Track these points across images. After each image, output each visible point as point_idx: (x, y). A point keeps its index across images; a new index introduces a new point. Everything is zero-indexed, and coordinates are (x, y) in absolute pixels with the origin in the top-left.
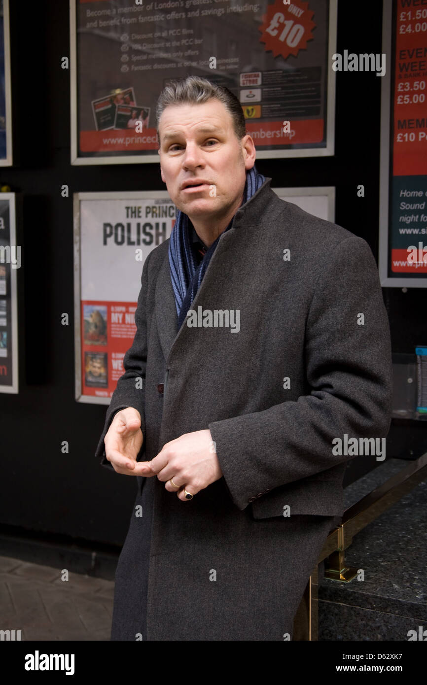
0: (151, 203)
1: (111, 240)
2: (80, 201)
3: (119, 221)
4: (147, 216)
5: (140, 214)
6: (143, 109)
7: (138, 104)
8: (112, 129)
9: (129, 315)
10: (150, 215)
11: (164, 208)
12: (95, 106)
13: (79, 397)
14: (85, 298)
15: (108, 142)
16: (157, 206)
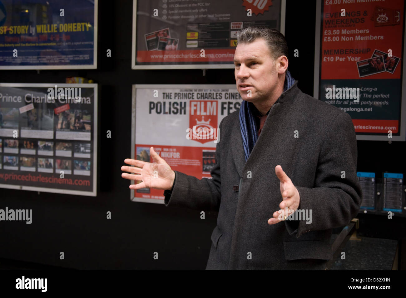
0: (178, 91)
1: (154, 111)
2: (136, 89)
3: (159, 101)
4: (175, 98)
5: (171, 97)
6: (175, 40)
7: (172, 37)
8: (156, 50)
9: (164, 153)
10: (177, 98)
11: (186, 94)
12: (146, 37)
13: (133, 198)
14: (137, 143)
15: (154, 57)
16: (181, 93)
